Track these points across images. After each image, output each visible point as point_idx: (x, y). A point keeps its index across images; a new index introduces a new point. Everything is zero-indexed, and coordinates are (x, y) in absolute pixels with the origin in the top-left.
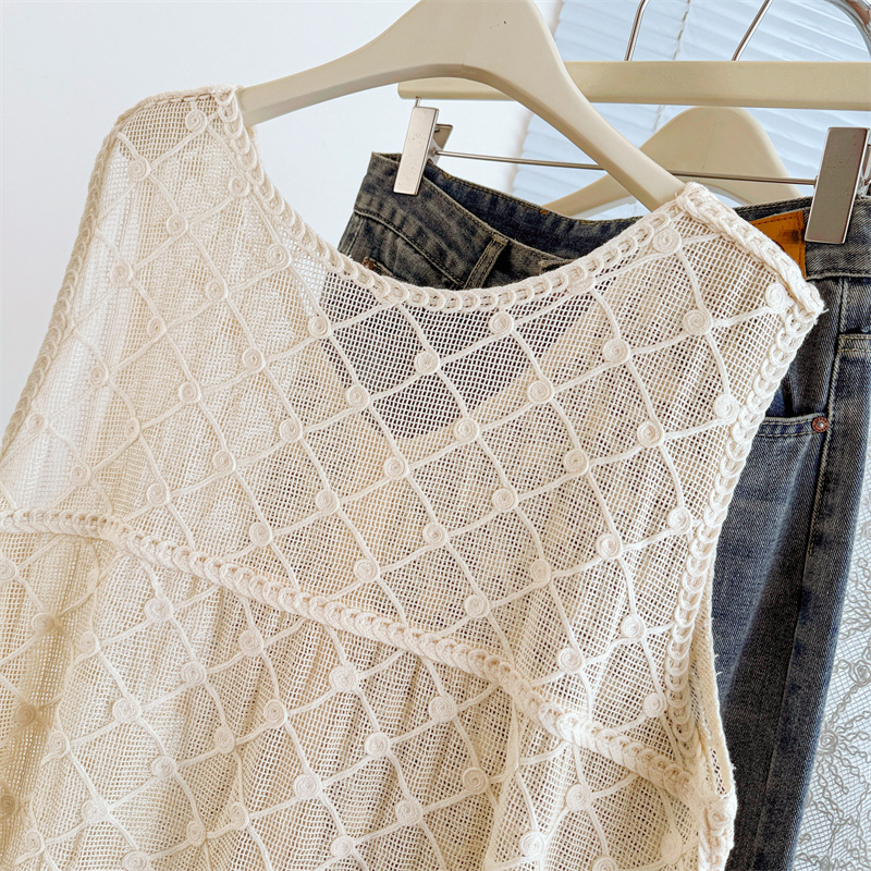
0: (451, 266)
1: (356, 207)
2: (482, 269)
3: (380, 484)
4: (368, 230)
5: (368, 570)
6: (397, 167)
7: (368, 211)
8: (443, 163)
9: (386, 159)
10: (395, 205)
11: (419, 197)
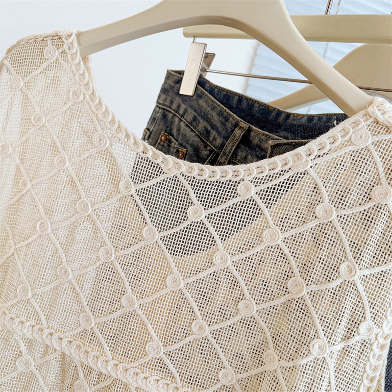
0: (213, 140)
1: (158, 102)
2: (232, 144)
3: (163, 292)
4: (164, 116)
5: (155, 349)
6: (181, 79)
7: (164, 105)
8: (209, 77)
9: (175, 74)
10: (180, 102)
11: (195, 97)
